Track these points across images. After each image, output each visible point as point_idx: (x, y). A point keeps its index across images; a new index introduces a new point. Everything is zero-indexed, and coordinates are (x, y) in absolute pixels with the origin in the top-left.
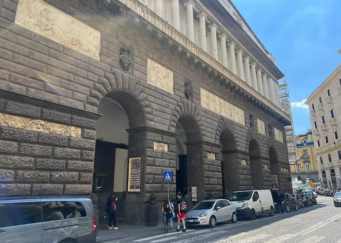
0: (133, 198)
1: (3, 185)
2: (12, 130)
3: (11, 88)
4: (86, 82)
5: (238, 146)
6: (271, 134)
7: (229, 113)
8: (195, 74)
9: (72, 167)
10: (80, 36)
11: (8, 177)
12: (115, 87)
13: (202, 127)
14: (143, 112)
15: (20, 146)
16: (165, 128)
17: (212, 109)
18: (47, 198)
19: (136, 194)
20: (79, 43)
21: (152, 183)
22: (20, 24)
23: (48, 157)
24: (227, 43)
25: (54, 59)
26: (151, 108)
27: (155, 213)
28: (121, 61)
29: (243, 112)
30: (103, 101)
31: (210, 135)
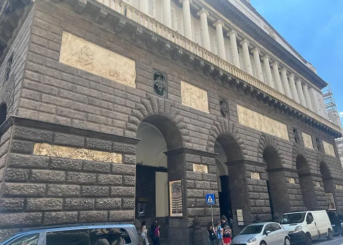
0: (177, 223)
1: (53, 213)
2: (59, 160)
3: (58, 121)
4: (125, 109)
5: (284, 163)
6: (320, 147)
7: (270, 129)
8: (230, 91)
9: (115, 193)
10: (116, 66)
11: (57, 205)
12: (151, 111)
13: (243, 145)
14: (179, 134)
15: (67, 175)
16: (203, 149)
17: (252, 126)
18: (93, 225)
19: (178, 219)
20: (117, 74)
21: (194, 207)
22: (63, 62)
23: (92, 184)
24: (260, 57)
25: (94, 91)
26: (187, 129)
27: (200, 239)
28: (156, 87)
29: (285, 126)
30: (141, 126)
31: (251, 153)
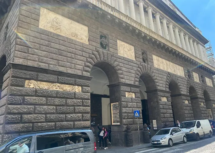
0: (116, 129)
1: (39, 124)
2: (42, 91)
3: (40, 66)
4: (82, 58)
5: (182, 91)
6: (204, 81)
7: (173, 70)
8: (148, 46)
9: (78, 111)
10: (76, 30)
11: (41, 119)
12: (99, 59)
13: (156, 80)
14: (117, 73)
15: (47, 100)
16: (132, 83)
17: (162, 68)
18: (65, 130)
19: (117, 126)
20: (76, 35)
21: (127, 119)
22: (42, 28)
23: (63, 105)
24: (167, 24)
25: (62, 46)
26: (122, 71)
27: (131, 138)
28: (101, 44)
29: (182, 68)
30: (92, 69)
31: (162, 85)
